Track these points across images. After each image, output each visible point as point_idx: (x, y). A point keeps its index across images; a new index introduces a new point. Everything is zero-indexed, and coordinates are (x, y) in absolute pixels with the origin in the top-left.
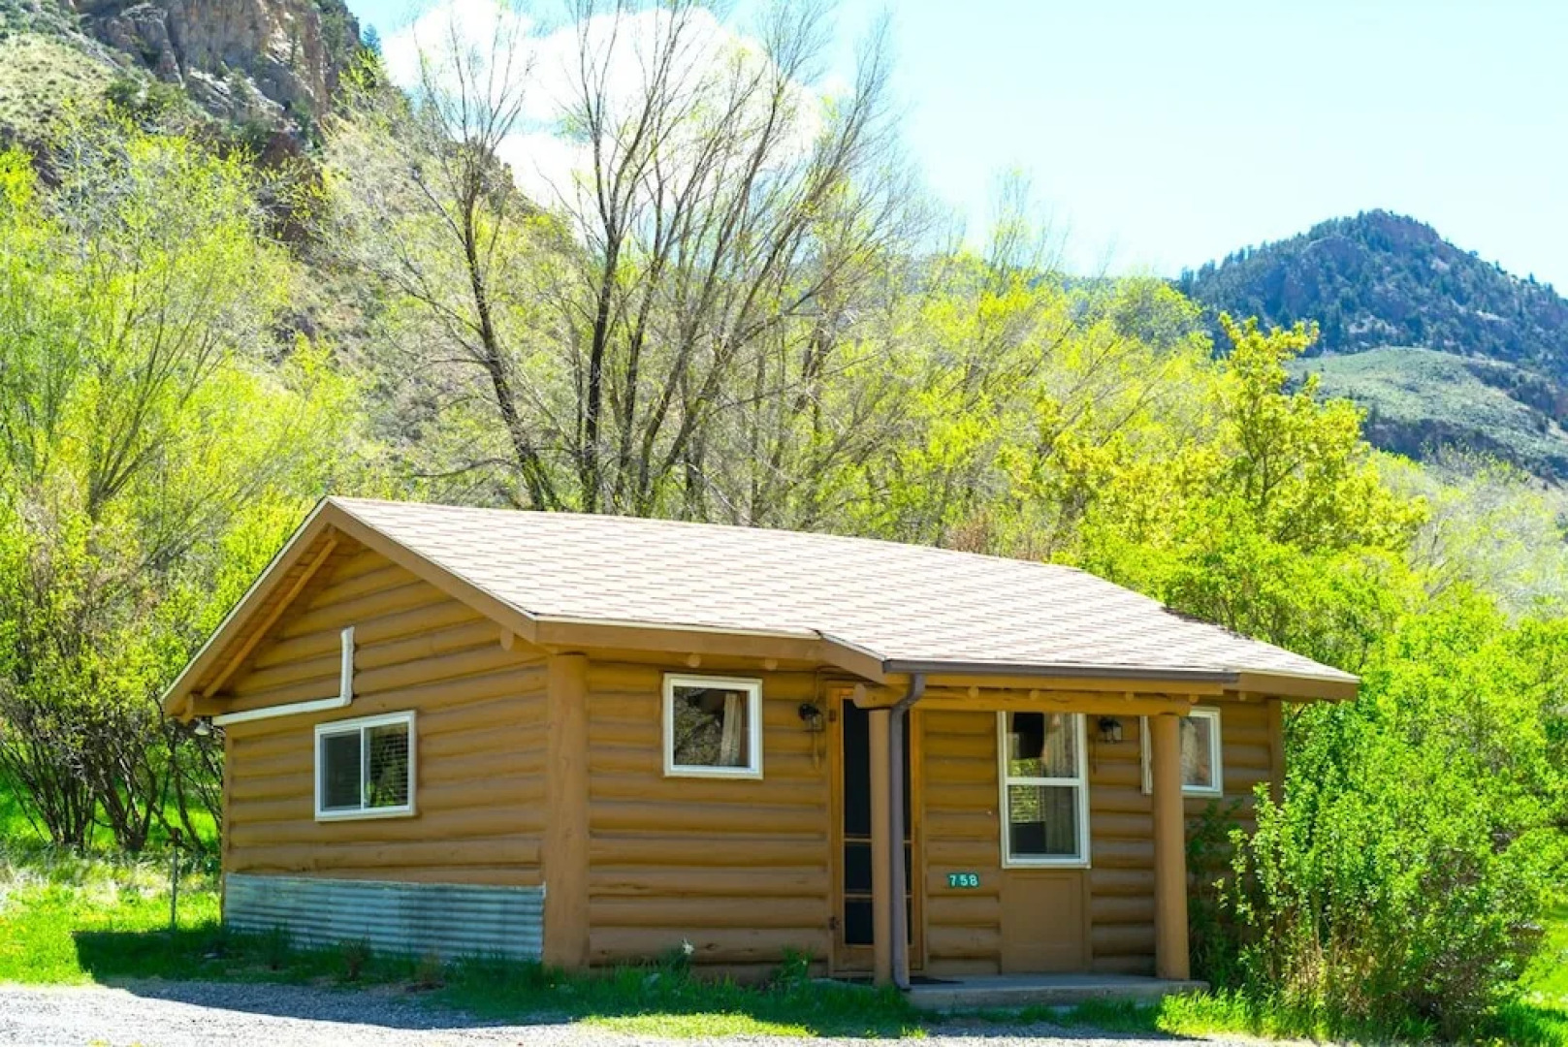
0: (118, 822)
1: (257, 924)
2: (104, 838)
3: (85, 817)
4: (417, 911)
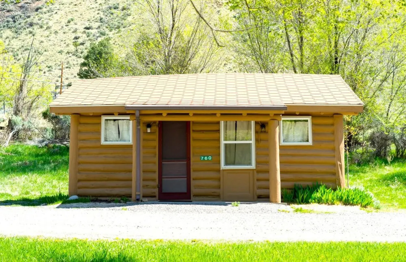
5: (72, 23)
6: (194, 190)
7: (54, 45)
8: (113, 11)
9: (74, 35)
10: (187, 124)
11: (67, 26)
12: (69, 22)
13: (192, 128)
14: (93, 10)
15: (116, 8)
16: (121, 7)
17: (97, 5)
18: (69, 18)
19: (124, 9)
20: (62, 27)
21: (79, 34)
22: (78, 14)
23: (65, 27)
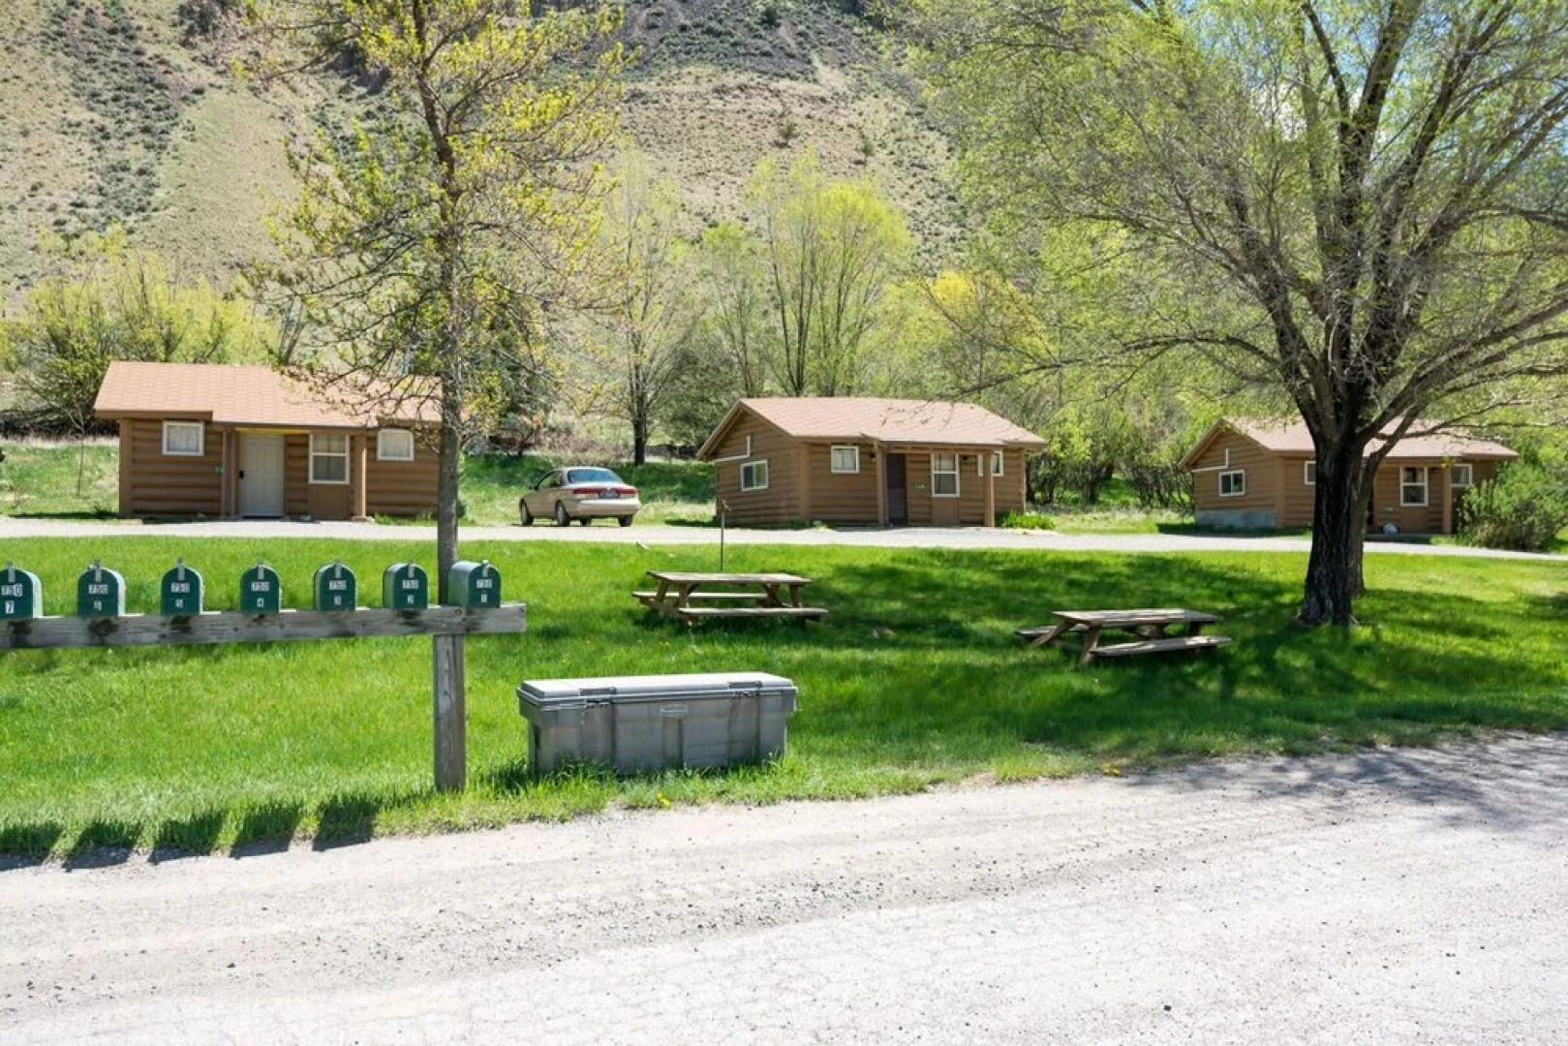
0: (1161, 499)
1: (1206, 523)
2: (1156, 503)
3: (1151, 497)
4: (1246, 518)
5: (40, 190)
6: (911, 516)
7: (16, 233)
8: (121, 174)
9: (52, 218)
10: (903, 455)
11: (31, 196)
12: (34, 188)
13: (908, 458)
14: (80, 169)
15: (125, 169)
16: (135, 168)
17: (84, 159)
18: (33, 179)
19: (142, 172)
20: (24, 199)
21: (62, 216)
22: (49, 174)
23: (28, 199)
